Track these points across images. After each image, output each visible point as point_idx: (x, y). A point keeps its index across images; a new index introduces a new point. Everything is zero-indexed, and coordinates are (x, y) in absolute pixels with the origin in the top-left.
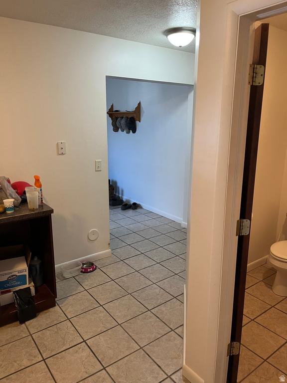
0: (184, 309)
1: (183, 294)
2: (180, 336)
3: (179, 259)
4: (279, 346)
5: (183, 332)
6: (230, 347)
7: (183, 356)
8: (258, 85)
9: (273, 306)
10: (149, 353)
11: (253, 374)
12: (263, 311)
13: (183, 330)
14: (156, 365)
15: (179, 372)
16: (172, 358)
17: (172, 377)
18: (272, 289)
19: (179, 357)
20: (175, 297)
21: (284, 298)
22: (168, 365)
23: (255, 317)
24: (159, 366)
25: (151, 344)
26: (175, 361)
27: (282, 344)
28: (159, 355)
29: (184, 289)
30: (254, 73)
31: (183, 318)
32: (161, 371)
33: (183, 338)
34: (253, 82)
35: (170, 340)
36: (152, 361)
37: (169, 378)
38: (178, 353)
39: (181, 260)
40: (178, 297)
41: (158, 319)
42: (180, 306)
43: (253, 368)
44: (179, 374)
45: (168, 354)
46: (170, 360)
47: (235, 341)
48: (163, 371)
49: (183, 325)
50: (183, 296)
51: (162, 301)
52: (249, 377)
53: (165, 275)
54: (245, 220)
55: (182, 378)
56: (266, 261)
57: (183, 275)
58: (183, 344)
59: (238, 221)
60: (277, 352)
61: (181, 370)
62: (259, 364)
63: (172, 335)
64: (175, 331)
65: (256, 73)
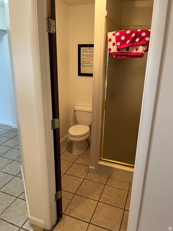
0: (23, 181)
1: (21, 172)
2: (23, 199)
3: (14, 150)
4: (81, 183)
5: (25, 197)
6: (56, 195)
7: (27, 211)
8: (52, 32)
9: (74, 162)
10: (4, 219)
11: (70, 204)
12: (69, 167)
13: (25, 195)
14: (10, 224)
15: (27, 222)
16: (21, 216)
17: (23, 227)
18: (72, 153)
19: (25, 212)
20: (16, 176)
21: (78, 156)
22: (18, 221)
23: (66, 171)
24: (13, 224)
25: (4, 212)
26: (23, 216)
27: (82, 181)
28: (11, 217)
29: (21, 169)
30: (49, 24)
31: (24, 187)
32: (15, 226)
33: (25, 200)
34: (49, 30)
35: (17, 205)
36: (7, 223)
37: (21, 229)
38: (24, 211)
39: (16, 150)
40: (18, 175)
41: (6, 194)
42: (20, 180)
43: (70, 201)
44: (27, 223)
45: (17, 214)
46: (19, 217)
47: (58, 191)
48: (16, 226)
49: (24, 192)
50: (21, 173)
51: (6, 181)
52: (68, 207)
53: (6, 163)
54: (55, 119)
55: (29, 225)
56: (67, 138)
57: (19, 160)
58: (26, 203)
59: (52, 121)
60: (80, 187)
61: (28, 220)
62: (72, 197)
63: (18, 201)
64: (19, 197)
65: (50, 25)
